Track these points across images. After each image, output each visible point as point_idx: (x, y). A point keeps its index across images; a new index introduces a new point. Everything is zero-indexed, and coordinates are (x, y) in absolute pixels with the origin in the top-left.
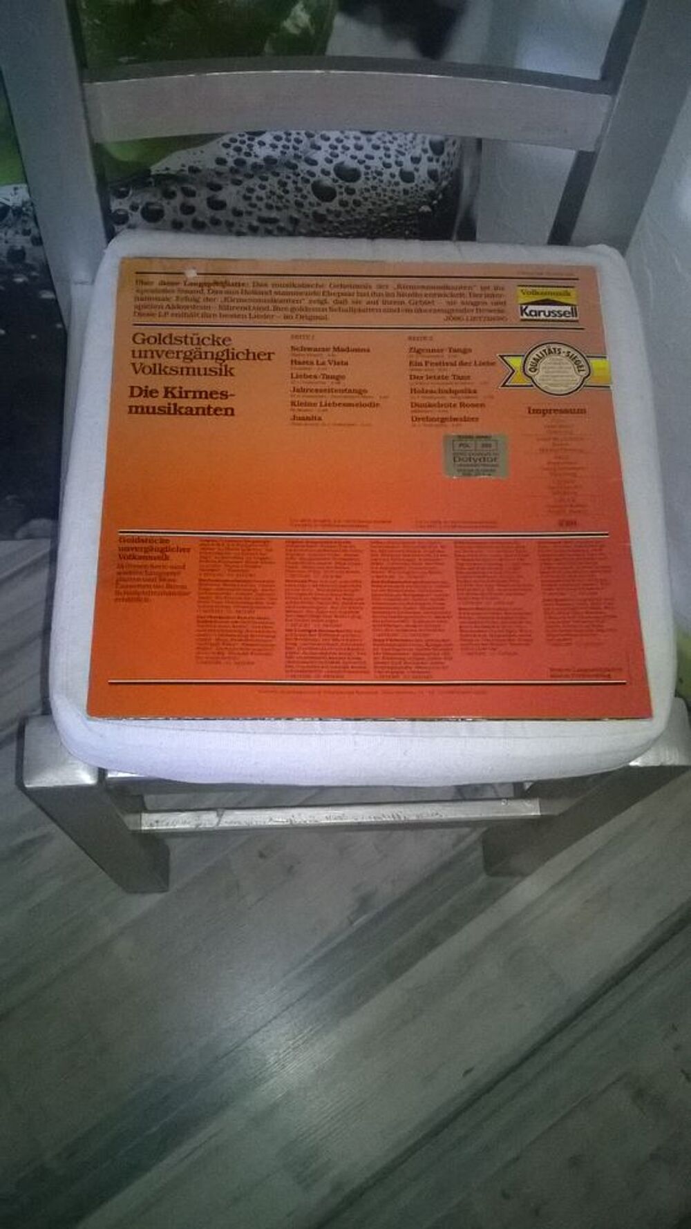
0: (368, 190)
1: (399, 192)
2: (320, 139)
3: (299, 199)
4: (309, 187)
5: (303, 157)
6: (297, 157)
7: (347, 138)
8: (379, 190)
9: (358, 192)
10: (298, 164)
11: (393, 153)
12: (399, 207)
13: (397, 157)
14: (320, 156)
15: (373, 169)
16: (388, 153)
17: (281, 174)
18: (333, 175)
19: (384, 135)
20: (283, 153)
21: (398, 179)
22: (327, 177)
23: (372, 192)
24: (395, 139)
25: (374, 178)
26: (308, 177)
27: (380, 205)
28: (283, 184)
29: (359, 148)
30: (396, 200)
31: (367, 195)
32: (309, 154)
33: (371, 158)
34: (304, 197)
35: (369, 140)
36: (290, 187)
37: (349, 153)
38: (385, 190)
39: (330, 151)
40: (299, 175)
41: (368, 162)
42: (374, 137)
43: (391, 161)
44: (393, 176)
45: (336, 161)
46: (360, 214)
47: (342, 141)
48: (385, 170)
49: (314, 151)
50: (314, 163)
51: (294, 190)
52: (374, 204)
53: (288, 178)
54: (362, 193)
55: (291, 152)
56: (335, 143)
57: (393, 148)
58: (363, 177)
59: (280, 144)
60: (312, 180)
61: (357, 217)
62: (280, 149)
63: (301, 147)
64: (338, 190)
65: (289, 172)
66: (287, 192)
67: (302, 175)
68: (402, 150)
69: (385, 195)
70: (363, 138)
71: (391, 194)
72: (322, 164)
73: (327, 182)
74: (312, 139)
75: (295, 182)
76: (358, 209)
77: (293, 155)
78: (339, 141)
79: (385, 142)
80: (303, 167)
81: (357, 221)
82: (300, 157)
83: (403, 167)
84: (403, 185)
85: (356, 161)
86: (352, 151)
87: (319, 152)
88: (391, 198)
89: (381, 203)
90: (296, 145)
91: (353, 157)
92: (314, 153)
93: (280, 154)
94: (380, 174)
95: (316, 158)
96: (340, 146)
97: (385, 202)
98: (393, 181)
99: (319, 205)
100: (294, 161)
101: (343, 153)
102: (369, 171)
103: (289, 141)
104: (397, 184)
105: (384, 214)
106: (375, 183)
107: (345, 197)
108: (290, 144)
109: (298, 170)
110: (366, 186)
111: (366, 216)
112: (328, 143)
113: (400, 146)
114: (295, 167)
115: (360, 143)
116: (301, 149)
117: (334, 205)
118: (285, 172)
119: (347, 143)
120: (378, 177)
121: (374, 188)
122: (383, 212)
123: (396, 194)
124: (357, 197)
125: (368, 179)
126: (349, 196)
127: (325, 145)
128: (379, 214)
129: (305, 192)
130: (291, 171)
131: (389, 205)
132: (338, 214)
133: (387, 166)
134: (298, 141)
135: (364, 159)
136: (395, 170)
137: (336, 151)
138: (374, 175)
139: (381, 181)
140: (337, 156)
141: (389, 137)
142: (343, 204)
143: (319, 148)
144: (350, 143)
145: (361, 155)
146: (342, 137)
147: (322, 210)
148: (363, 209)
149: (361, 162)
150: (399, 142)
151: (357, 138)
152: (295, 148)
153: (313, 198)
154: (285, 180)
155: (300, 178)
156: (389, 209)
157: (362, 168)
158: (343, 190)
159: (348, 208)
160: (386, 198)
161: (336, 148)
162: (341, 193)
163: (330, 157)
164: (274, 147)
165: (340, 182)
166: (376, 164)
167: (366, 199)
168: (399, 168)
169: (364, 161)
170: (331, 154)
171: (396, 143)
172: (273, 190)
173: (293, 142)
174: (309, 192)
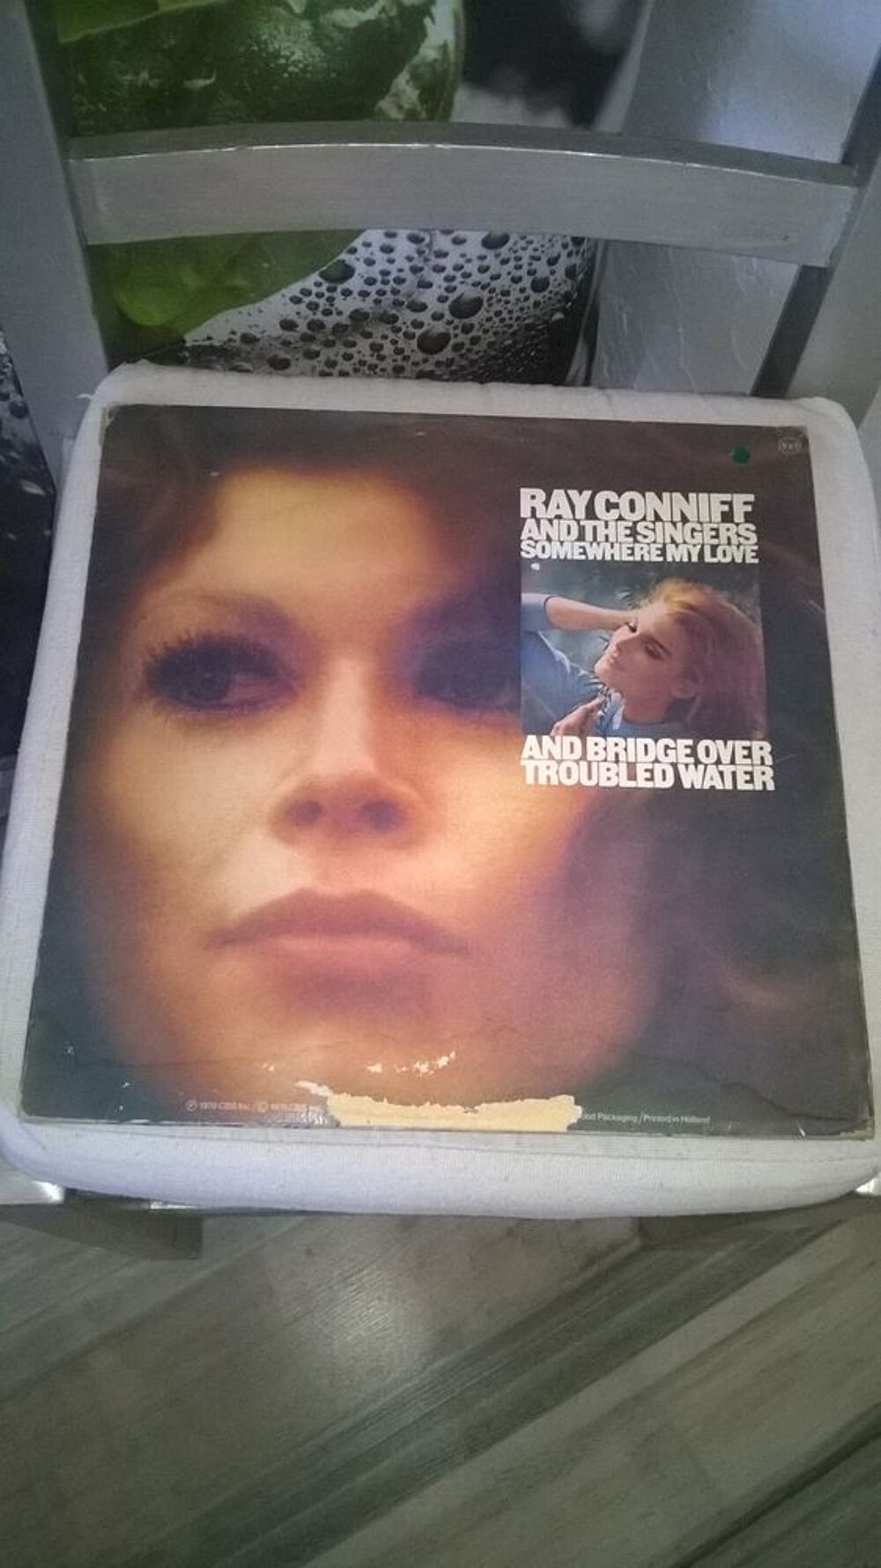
0: (489, 319)
1: (529, 308)
2: (431, 272)
3: (399, 363)
4: (415, 341)
5: (406, 303)
6: (398, 304)
7: (469, 261)
8: (505, 315)
9: (477, 326)
10: (398, 314)
11: (525, 261)
12: (528, 325)
13: (530, 264)
14: (429, 297)
15: (498, 291)
16: (520, 263)
17: (374, 335)
18: (448, 316)
19: (515, 243)
20: (377, 302)
21: (529, 291)
22: (440, 322)
23: (496, 319)
24: (531, 242)
25: (499, 301)
26: (411, 330)
27: (504, 333)
28: (376, 348)
29: (483, 270)
30: (525, 319)
31: (487, 325)
32: (414, 297)
33: (496, 277)
34: (406, 358)
35: (497, 256)
36: (388, 349)
37: (470, 281)
38: (510, 312)
39: (445, 285)
40: (399, 330)
41: (494, 284)
42: (504, 251)
43: (523, 272)
44: (522, 290)
45: (452, 297)
46: (477, 353)
47: (462, 267)
48: (514, 286)
49: (421, 290)
50: (423, 307)
51: (392, 353)
52: (496, 334)
53: (385, 337)
54: (482, 325)
55: (389, 297)
56: (453, 273)
57: (526, 256)
58: (485, 304)
59: (373, 289)
60: (418, 332)
61: (474, 357)
62: (374, 296)
63: (403, 288)
64: (452, 332)
65: (384, 329)
66: (382, 358)
67: (404, 329)
68: (537, 254)
69: (511, 319)
70: (490, 254)
71: (519, 314)
72: (434, 306)
73: (439, 327)
74: (418, 275)
75: (394, 342)
76: (476, 348)
77: (391, 302)
78: (458, 268)
79: (515, 252)
80: (407, 316)
81: (473, 363)
82: (403, 302)
83: (537, 275)
84: (534, 297)
85: (479, 287)
86: (477, 277)
87: (429, 291)
88: (518, 319)
89: (505, 329)
90: (395, 285)
91: (475, 285)
92: (420, 293)
93: (372, 305)
94: (506, 293)
95: (424, 301)
96: (458, 274)
97: (511, 326)
98: (522, 296)
99: (425, 361)
100: (394, 312)
101: (462, 283)
102: (494, 295)
103: (385, 282)
104: (527, 299)
105: (509, 342)
106: (498, 307)
107: (462, 338)
108: (387, 288)
109: (398, 324)
110: (487, 315)
111: (485, 351)
112: (443, 275)
113: (536, 250)
114: (395, 318)
115: (485, 263)
116: (402, 293)
117: (447, 353)
118: (380, 330)
119: (468, 268)
120: (504, 299)
121: (498, 314)
122: (508, 339)
123: (525, 311)
124: (473, 334)
125: (490, 305)
126: (465, 336)
127: (438, 279)
128: (502, 343)
129: (406, 353)
130: (389, 326)
131: (515, 328)
132: (450, 362)
133: (516, 280)
134: (399, 281)
135: (488, 280)
136: (527, 282)
137: (454, 284)
138: (499, 297)
139: (507, 302)
140: (455, 288)
141: (523, 243)
142: (457, 347)
143: (430, 285)
144: (472, 268)
145: (485, 278)
146: (461, 261)
147: (428, 367)
148: (483, 346)
149: (483, 288)
150: (534, 245)
151: (482, 258)
152: (395, 292)
153: (419, 356)
154: (379, 341)
155: (401, 334)
156: (514, 334)
157: (485, 294)
158: (458, 331)
159: (464, 351)
160: (512, 322)
161: (453, 278)
162: (456, 336)
163: (445, 294)
164: (364, 294)
165: (456, 321)
166: (504, 282)
167: (486, 331)
168: (532, 277)
169: (489, 284)
170: (447, 290)
171: (531, 247)
172: (363, 359)
173: (392, 283)
174: (413, 351)
